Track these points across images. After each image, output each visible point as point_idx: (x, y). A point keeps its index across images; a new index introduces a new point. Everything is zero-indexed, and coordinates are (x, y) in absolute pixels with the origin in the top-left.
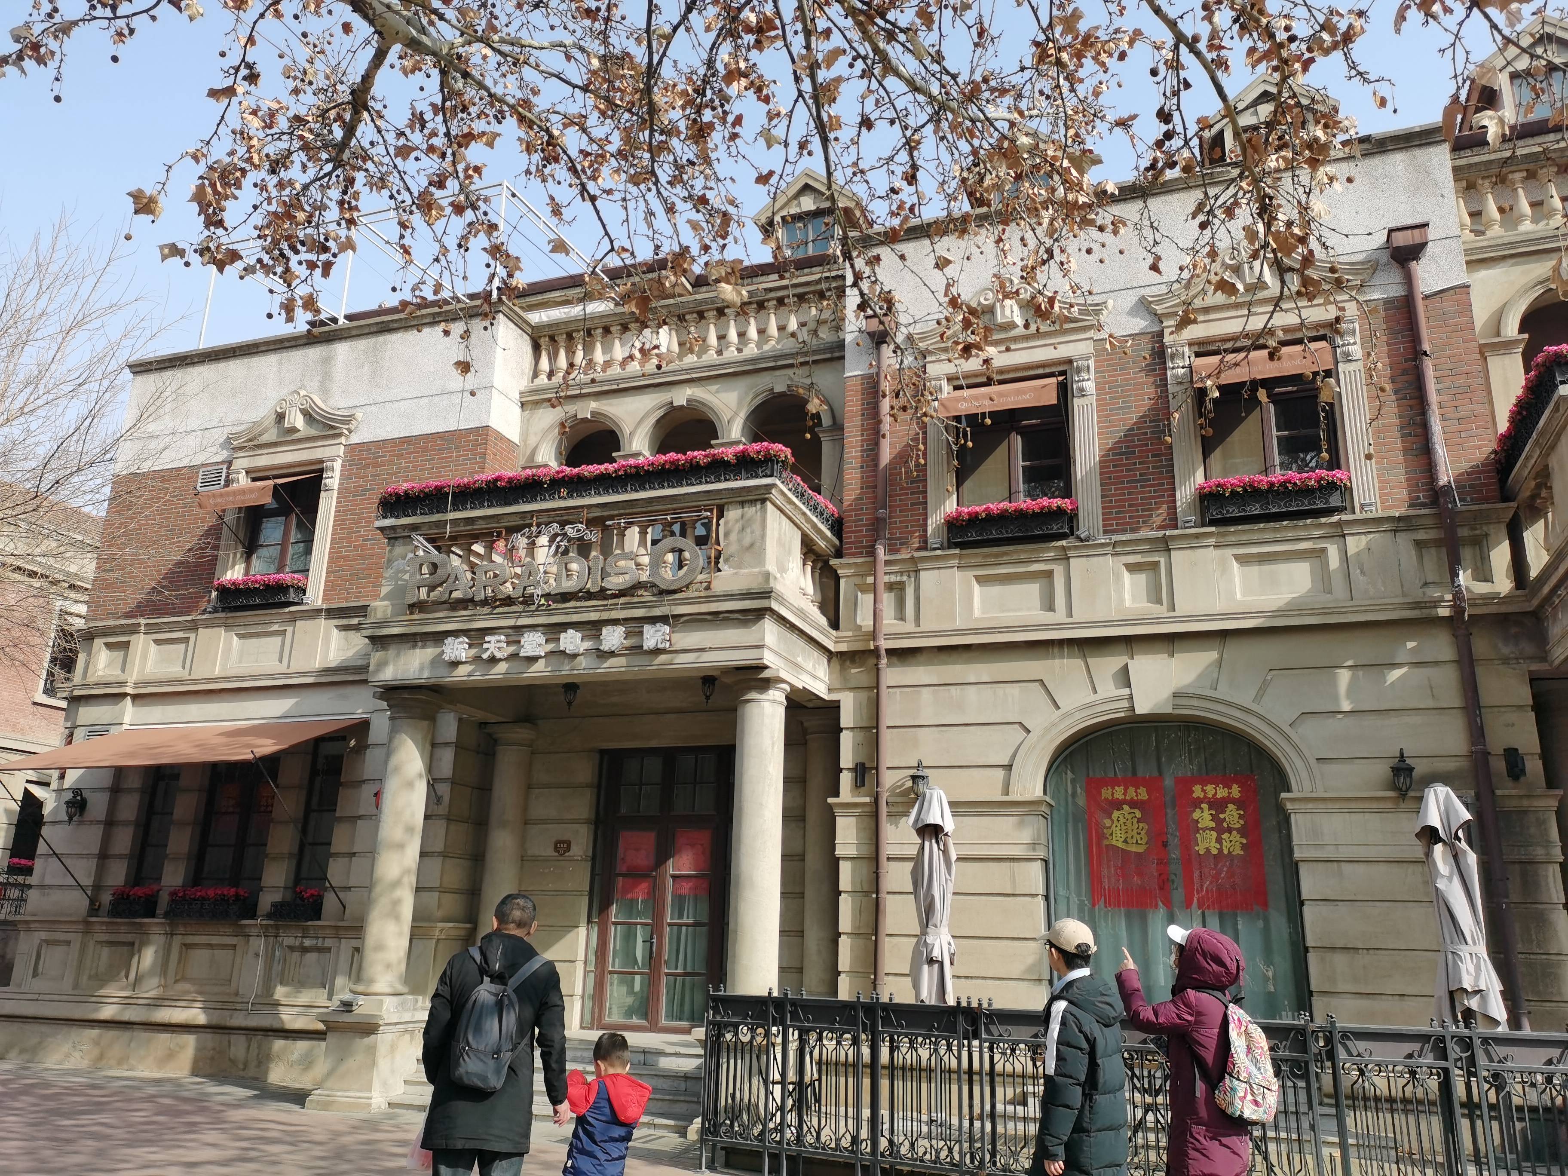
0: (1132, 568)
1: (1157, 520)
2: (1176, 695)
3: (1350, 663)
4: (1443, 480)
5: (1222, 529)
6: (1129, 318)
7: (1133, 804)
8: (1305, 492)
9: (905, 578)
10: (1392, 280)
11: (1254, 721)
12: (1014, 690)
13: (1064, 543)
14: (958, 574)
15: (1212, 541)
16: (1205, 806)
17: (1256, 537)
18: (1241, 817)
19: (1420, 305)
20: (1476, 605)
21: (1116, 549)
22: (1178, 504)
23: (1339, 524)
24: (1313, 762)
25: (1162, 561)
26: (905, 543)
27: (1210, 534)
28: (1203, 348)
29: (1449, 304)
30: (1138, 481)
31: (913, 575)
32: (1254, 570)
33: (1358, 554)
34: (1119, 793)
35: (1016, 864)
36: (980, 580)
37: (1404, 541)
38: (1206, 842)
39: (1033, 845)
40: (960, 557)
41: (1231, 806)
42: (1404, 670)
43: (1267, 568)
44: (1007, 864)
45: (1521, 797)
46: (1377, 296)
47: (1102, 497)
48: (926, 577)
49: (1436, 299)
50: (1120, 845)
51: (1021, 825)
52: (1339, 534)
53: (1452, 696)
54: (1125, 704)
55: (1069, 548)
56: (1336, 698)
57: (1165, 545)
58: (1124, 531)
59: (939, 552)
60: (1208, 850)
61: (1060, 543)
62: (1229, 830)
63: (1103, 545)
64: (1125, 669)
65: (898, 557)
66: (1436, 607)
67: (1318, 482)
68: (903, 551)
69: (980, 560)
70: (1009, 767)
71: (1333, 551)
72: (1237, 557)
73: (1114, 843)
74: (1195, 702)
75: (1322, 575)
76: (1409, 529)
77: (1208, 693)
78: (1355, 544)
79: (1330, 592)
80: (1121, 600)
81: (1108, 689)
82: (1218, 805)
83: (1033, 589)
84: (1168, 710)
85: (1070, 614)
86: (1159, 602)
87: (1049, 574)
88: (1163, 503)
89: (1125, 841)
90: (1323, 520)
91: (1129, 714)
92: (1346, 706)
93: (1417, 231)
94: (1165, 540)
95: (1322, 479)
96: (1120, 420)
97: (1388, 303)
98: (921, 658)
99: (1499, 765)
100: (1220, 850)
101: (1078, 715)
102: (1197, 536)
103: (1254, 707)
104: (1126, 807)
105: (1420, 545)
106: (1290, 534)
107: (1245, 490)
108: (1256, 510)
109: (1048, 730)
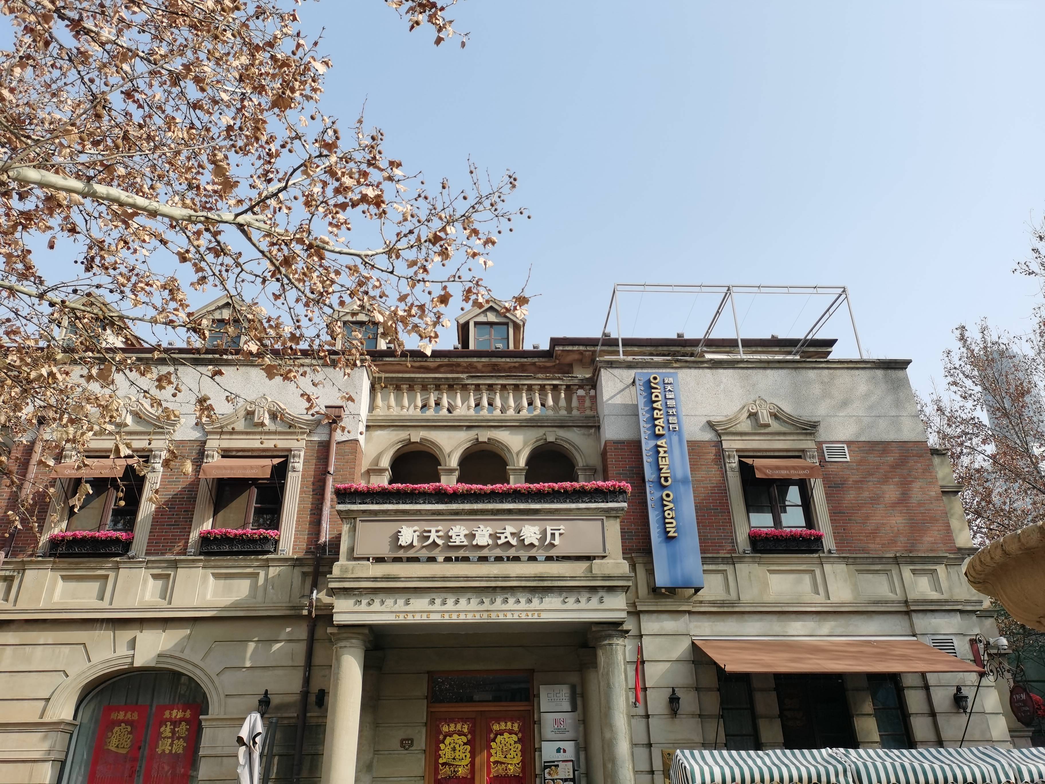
0: (155, 577)
1: (177, 549)
2: (159, 656)
3: (256, 639)
4: (322, 540)
5: (208, 558)
6: (191, 430)
7: (127, 722)
8: (251, 541)
9: (15, 574)
10: (325, 432)
11: (198, 672)
12: (66, 650)
13: (118, 559)
14: (49, 573)
15: (201, 564)
16: (169, 723)
17: (225, 564)
18: (187, 730)
19: (334, 447)
20: (321, 609)
21: (148, 565)
22: (190, 541)
23: (267, 560)
24: (222, 696)
25: (172, 573)
26: (23, 550)
27: (200, 560)
28: (227, 454)
29: (347, 448)
30: (173, 525)
31: (21, 572)
32: (222, 582)
33: (273, 577)
34: (121, 715)
35: (35, 765)
36: (64, 578)
37: (297, 572)
38: (164, 746)
39: (49, 752)
40: (54, 562)
41: (183, 723)
42: (282, 643)
43: (228, 581)
44: (30, 764)
45: (318, 717)
46: (316, 439)
47: (150, 532)
48: (30, 574)
49: (342, 445)
50: (113, 749)
51: (45, 738)
52: (266, 565)
53: (301, 660)
54: (129, 660)
55: (120, 562)
56: (244, 659)
57: (175, 565)
58: (157, 554)
59: (40, 559)
60: (164, 751)
61: (115, 559)
62: (179, 738)
63: (140, 562)
64: (135, 639)
65: (14, 560)
66: (302, 609)
67: (259, 536)
68: (21, 556)
69: (66, 566)
70: (48, 700)
71: (262, 574)
72: (213, 574)
73: (110, 748)
74: (169, 660)
75: (254, 588)
76: (301, 565)
77: (177, 654)
78: (273, 571)
79: (255, 598)
80: (143, 596)
81: (123, 650)
82: (175, 723)
83: (95, 586)
84: (153, 664)
85: (111, 604)
86: (165, 599)
87: (106, 577)
88: (182, 539)
89: (117, 747)
90: (260, 557)
91: (130, 666)
92: (248, 664)
93: (337, 409)
94: (176, 561)
95: (261, 534)
96: (172, 488)
97: (320, 443)
98: (13, 627)
99: (312, 699)
100: (171, 750)
101: (100, 667)
102: (193, 561)
103: (201, 664)
104: (123, 725)
105: (304, 574)
106: (243, 564)
107: (222, 537)
108: (226, 548)
109: (79, 675)
